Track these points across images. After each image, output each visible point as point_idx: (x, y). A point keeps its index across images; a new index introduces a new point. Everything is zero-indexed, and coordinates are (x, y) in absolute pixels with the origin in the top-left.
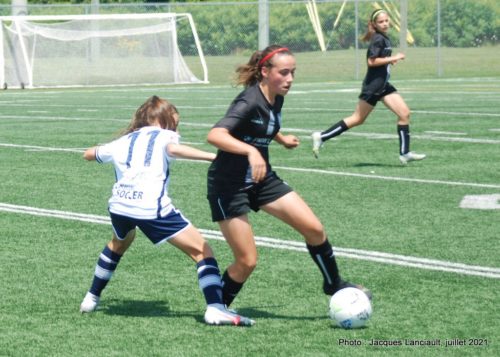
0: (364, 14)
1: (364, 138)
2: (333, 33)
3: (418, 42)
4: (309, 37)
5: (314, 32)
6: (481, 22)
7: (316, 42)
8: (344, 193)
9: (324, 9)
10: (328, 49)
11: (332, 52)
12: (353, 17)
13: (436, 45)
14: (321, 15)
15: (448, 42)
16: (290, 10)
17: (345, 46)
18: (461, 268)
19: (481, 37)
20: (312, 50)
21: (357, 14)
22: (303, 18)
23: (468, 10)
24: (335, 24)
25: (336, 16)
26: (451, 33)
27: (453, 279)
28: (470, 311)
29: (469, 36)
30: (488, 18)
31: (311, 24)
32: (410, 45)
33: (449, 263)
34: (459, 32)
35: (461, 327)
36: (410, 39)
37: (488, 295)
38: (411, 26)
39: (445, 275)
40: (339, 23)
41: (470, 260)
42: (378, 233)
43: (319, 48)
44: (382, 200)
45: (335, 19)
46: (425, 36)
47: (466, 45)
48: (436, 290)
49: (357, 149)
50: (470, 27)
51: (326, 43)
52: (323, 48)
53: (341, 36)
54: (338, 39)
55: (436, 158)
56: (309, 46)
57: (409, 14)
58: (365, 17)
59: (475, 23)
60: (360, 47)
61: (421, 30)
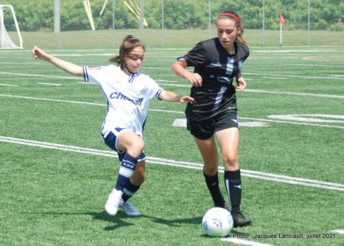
0: (118, 7)
2: (99, 19)
3: (150, 26)
4: (84, 21)
5: (88, 19)
6: (188, 14)
7: (89, 24)
9: (93, 5)
10: (97, 29)
11: (99, 31)
12: (111, 10)
13: (161, 28)
14: (92, 8)
15: (168, 26)
16: (73, 5)
17: (107, 27)
18: (172, 163)
19: (187, 23)
20: (86, 29)
21: (114, 8)
22: (81, 10)
23: (180, 7)
24: (101, 13)
25: (101, 8)
26: (171, 21)
27: (167, 169)
28: (177, 188)
29: (180, 23)
30: (192, 12)
31: (86, 14)
32: (145, 27)
33: (165, 160)
34: (175, 19)
35: (171, 198)
36: (146, 24)
37: (187, 179)
38: (146, 16)
39: (162, 166)
40: (103, 13)
41: (178, 158)
43: (91, 28)
45: (101, 10)
46: (155, 22)
47: (179, 28)
48: (157, 176)
50: (181, 17)
51: (95, 25)
52: (93, 28)
53: (104, 21)
54: (102, 23)
56: (84, 27)
57: (145, 8)
58: (119, 9)
59: (184, 15)
60: (116, 28)
61: (152, 19)
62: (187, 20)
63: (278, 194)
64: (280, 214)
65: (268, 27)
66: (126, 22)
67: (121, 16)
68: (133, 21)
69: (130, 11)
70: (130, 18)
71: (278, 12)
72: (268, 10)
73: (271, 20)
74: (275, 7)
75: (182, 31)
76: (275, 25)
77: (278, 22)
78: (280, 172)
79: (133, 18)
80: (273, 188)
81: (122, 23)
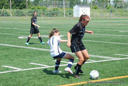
1: (5, 29)
3: (13, 16)
6: (22, 13)
8: (2, 36)
13: (15, 16)
15: (17, 16)
17: (3, 16)
18: (18, 46)
21: (4, 11)
23: (20, 11)
25: (1, 11)
26: (18, 15)
27: (17, 48)
28: (19, 52)
29: (20, 15)
30: (23, 13)
32: (12, 16)
34: (19, 14)
35: (17, 54)
36: (12, 15)
37: (21, 50)
38: (12, 13)
39: (16, 47)
40: (2, 13)
41: (19, 45)
42: (7, 42)
44: (7, 37)
46: (14, 15)
47: (20, 16)
48: (14, 49)
49: (4, 30)
50: (20, 14)
55: (15, 31)
57: (12, 12)
58: (5, 12)
59: (21, 13)
60: (5, 16)
61: (13, 14)
62: (21, 14)
63: (42, 53)
64: (42, 57)
65: (40, 16)
66: (7, 15)
67: (6, 13)
68: (9, 15)
69: (8, 12)
70: (8, 14)
71: (42, 13)
72: (40, 12)
73: (40, 14)
74: (41, 12)
75: (20, 17)
76: (41, 16)
77: (42, 15)
78: (42, 48)
80: (41, 52)
81: (6, 15)
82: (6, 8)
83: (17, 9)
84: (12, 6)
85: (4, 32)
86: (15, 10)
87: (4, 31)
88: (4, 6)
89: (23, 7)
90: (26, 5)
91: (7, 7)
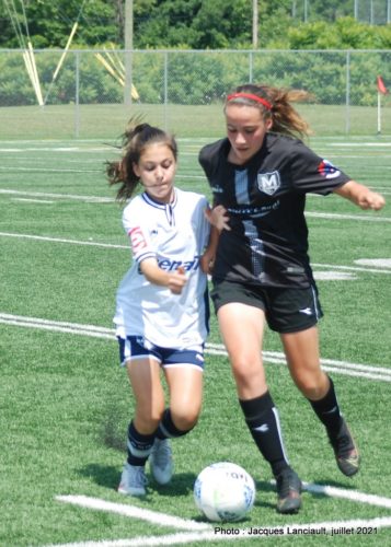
0: (85, 65)
1: (83, 202)
2: (51, 86)
3: (143, 98)
4: (24, 90)
5: (31, 85)
6: (211, 77)
7: (34, 97)
8: (59, 262)
9: (41, 60)
10: (47, 103)
11: (50, 106)
12: (73, 69)
13: (162, 101)
14: (39, 65)
15: (175, 98)
16: (5, 59)
17: (65, 101)
19: (210, 94)
20: (28, 103)
21: (78, 65)
22: (19, 69)
23: (197, 64)
24: (55, 76)
25: (55, 67)
26: (181, 90)
29: (197, 93)
30: (219, 74)
31: (28, 76)
32: (134, 101)
34: (188, 88)
36: (135, 94)
38: (136, 80)
40: (58, 76)
42: (95, 305)
43: (36, 103)
44: (100, 269)
45: (54, 70)
46: (152, 92)
47: (196, 102)
49: (74, 214)
50: (199, 83)
51: (44, 97)
52: (41, 102)
53: (60, 90)
54: (57, 92)
56: (26, 99)
57: (134, 67)
58: (87, 69)
59: (205, 80)
60: (82, 102)
61: (147, 85)
62: (210, 87)
63: (374, 401)
64: (378, 438)
65: (356, 102)
66: (100, 91)
67: (91, 80)
68: (112, 90)
69: (107, 72)
70: (108, 85)
71: (374, 72)
72: (356, 71)
73: (362, 88)
74: (368, 65)
75: (200, 108)
76: (367, 98)
77: (374, 93)
78: (376, 363)
79: (113, 85)
80: (364, 390)
81: (93, 93)
82: (91, 42)
83: (174, 43)
84: (139, 18)
85: (76, 231)
86: (163, 53)
87: (73, 221)
88: (75, 27)
89: (222, 29)
90: (249, 12)
91: (96, 31)
